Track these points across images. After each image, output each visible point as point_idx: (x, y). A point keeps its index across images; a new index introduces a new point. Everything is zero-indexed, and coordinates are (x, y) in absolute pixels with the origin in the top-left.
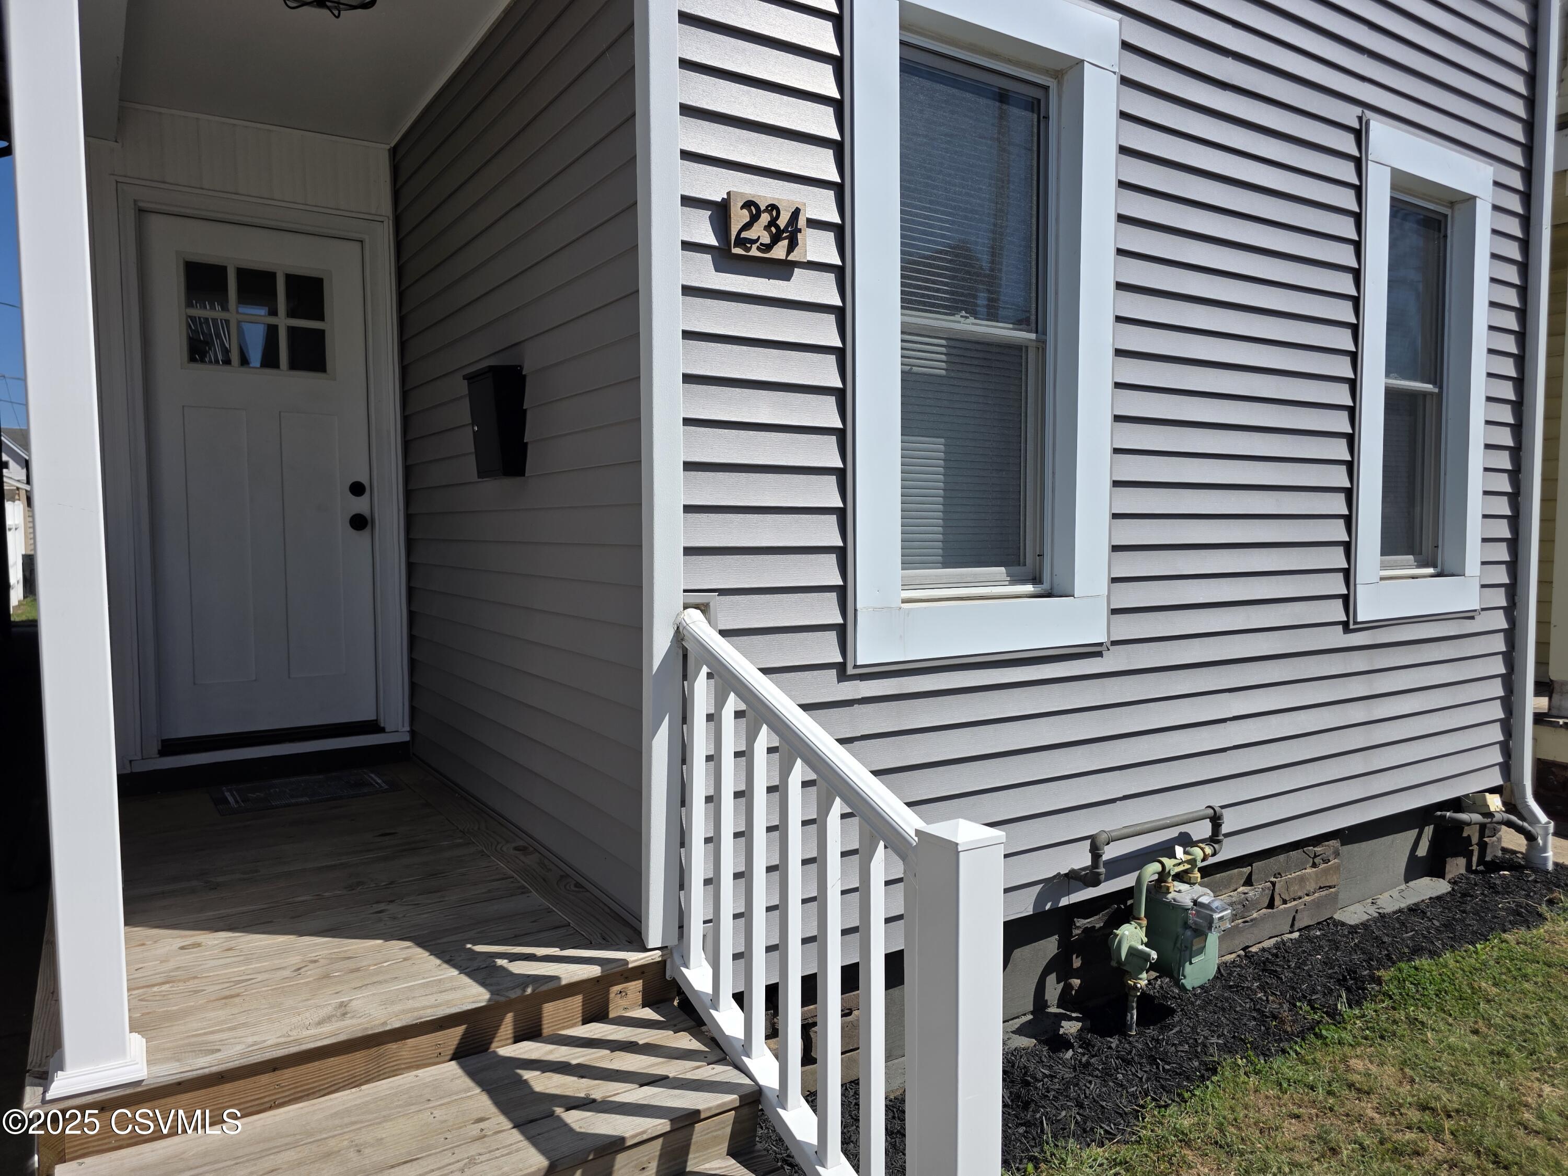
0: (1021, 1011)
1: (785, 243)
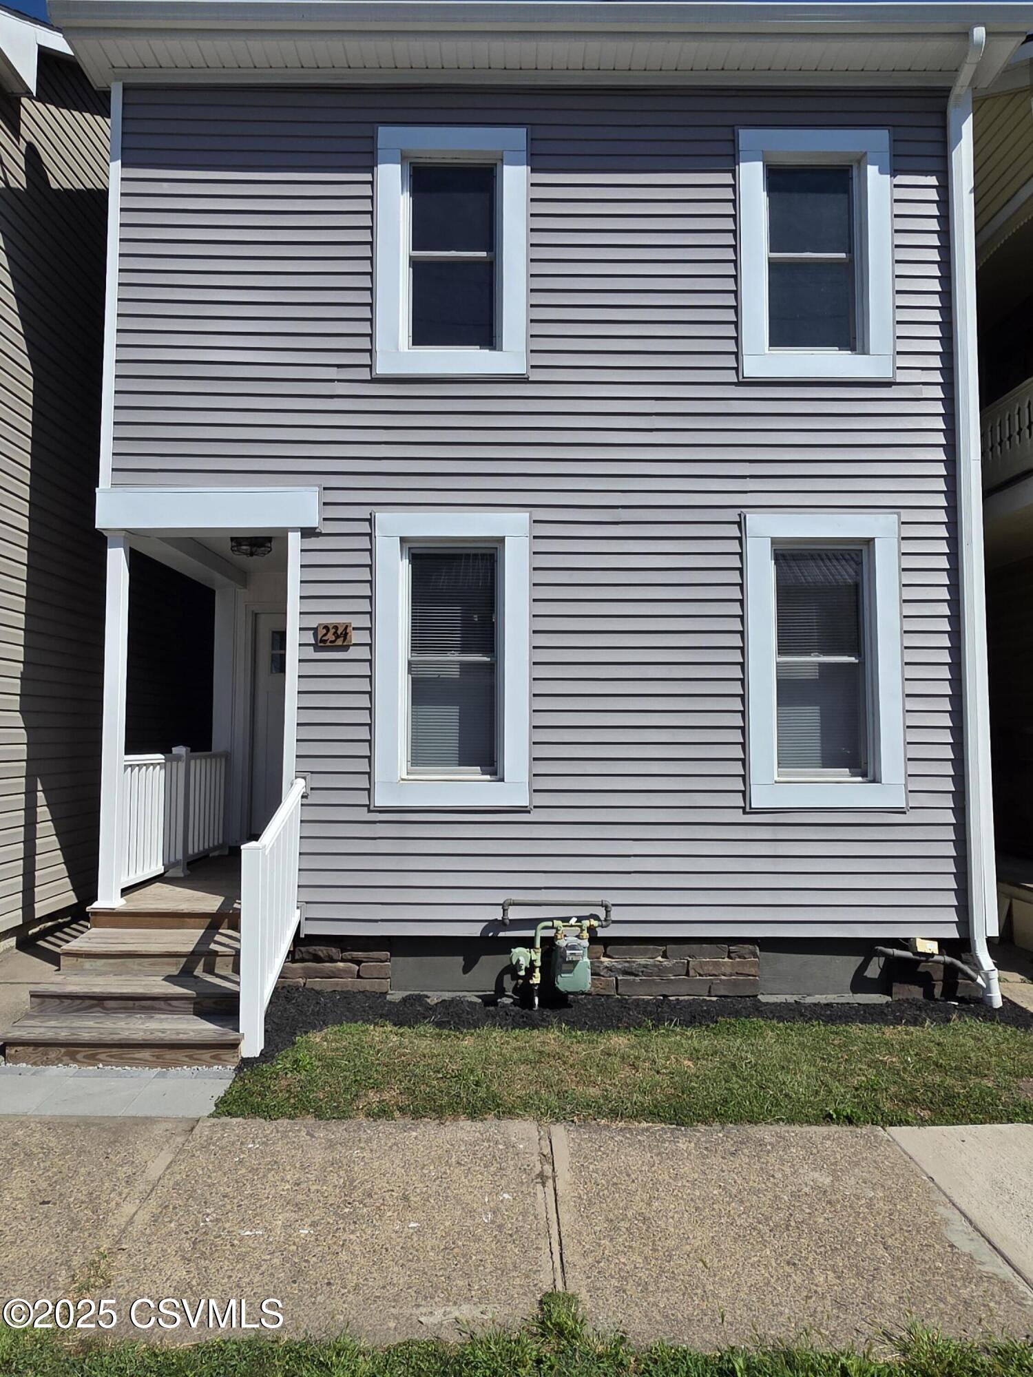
0: (487, 988)
1: (342, 639)
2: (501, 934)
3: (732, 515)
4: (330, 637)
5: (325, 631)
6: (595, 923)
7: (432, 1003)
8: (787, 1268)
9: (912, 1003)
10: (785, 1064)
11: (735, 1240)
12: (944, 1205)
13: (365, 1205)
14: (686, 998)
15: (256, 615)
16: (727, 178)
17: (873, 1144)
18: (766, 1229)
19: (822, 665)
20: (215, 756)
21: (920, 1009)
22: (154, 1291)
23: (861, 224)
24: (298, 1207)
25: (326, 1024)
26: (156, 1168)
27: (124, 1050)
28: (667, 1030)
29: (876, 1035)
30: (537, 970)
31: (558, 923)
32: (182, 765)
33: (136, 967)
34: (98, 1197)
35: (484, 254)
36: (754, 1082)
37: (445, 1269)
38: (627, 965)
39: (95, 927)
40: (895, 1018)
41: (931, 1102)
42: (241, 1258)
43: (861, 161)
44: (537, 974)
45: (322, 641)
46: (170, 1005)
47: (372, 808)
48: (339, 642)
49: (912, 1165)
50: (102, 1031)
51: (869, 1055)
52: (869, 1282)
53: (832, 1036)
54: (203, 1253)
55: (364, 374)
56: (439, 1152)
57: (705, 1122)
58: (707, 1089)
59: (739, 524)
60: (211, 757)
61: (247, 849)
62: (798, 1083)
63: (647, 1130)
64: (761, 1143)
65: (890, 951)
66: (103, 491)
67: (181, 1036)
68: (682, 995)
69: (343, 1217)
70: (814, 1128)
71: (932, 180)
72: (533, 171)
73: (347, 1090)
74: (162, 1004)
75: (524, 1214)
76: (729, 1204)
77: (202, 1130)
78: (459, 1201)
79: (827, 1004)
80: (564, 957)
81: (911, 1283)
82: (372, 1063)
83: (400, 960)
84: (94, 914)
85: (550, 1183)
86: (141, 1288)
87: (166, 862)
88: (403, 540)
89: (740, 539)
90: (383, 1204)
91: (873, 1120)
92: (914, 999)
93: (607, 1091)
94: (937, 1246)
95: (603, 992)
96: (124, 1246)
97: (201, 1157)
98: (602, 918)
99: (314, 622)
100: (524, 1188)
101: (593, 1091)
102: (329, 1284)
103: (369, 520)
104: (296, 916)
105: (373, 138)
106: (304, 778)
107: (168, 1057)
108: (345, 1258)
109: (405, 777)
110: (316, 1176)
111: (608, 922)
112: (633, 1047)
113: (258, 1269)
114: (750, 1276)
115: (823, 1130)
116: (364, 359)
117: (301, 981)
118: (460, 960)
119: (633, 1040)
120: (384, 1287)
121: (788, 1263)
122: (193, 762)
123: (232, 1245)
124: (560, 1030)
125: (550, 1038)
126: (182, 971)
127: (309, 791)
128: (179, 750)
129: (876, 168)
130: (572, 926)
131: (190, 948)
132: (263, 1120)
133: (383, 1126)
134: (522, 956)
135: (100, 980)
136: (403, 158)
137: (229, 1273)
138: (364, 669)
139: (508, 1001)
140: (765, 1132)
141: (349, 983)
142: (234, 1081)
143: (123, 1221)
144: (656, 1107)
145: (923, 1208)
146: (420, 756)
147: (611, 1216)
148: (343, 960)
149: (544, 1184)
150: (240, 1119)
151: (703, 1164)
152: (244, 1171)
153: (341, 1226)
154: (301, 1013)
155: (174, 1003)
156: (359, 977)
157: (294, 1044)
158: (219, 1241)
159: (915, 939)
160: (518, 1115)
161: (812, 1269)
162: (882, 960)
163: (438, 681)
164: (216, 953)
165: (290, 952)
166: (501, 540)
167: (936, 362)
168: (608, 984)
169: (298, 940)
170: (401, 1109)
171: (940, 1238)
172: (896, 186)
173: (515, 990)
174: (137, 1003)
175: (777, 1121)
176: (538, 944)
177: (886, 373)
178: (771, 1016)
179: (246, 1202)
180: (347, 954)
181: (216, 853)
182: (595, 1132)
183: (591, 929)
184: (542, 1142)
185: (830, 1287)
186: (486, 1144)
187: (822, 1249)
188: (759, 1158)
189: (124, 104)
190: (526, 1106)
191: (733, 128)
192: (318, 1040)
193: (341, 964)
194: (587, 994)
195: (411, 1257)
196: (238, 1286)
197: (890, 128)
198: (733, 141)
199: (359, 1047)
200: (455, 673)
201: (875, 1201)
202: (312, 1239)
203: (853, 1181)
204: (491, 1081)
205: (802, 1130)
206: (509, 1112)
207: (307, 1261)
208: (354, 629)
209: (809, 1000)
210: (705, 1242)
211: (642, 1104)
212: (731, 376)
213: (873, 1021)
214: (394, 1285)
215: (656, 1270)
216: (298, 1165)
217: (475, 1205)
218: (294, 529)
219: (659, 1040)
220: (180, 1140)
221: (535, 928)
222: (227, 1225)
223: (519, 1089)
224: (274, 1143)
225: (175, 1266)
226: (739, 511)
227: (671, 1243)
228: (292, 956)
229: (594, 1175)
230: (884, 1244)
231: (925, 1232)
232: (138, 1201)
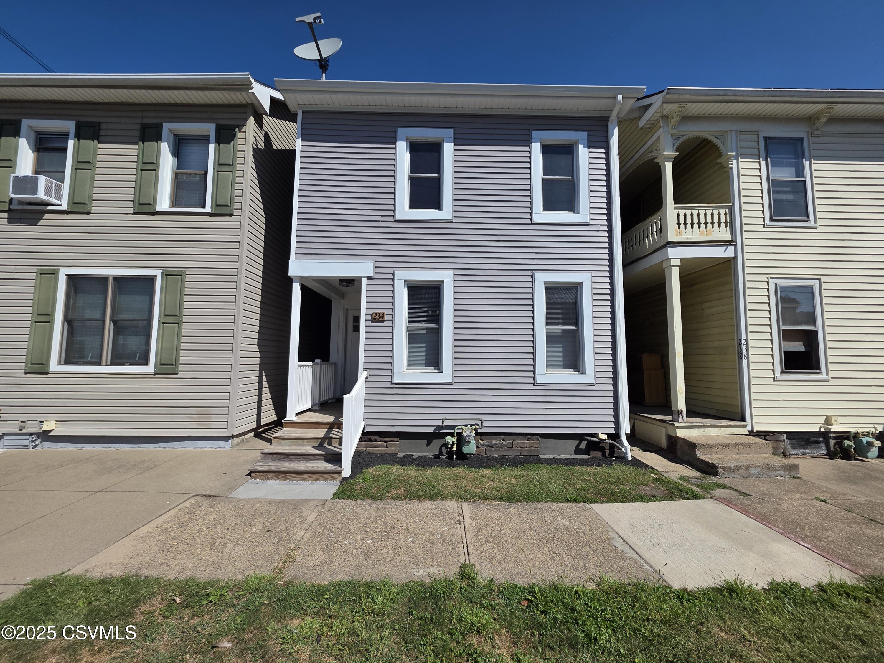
2: (441, 431)
3: (529, 273)
4: (377, 317)
5: (375, 315)
6: (477, 427)
7: (415, 458)
8: (553, 555)
9: (597, 458)
10: (550, 480)
11: (533, 545)
12: (612, 532)
13: (392, 532)
14: (512, 456)
15: (347, 310)
16: (527, 149)
17: (584, 510)
18: (545, 541)
19: (563, 330)
20: (331, 363)
21: (600, 460)
22: (312, 563)
23: (577, 166)
24: (366, 533)
25: (374, 465)
26: (311, 518)
27: (297, 474)
28: (505, 468)
29: (584, 470)
30: (455, 445)
31: (463, 427)
32: (319, 367)
33: (301, 443)
34: (289, 529)
35: (437, 175)
36: (538, 487)
37: (423, 555)
38: (489, 443)
39: (285, 428)
40: (591, 463)
41: (606, 495)
42: (345, 551)
43: (577, 143)
44: (455, 446)
45: (374, 319)
46: (315, 457)
47: (392, 383)
48: (381, 319)
49: (599, 517)
50: (289, 467)
51: (582, 477)
52: (585, 560)
53: (568, 470)
54: (330, 549)
55: (391, 219)
56: (420, 512)
57: (520, 502)
58: (521, 490)
59: (532, 276)
60: (329, 364)
61: (346, 397)
62: (556, 488)
63: (498, 504)
64: (542, 509)
65: (589, 438)
66: (293, 262)
67: (319, 469)
68: (510, 455)
69: (383, 536)
70: (562, 504)
71: (603, 150)
72: (455, 145)
73: (383, 489)
74: (312, 457)
75: (453, 535)
76: (531, 531)
77: (329, 504)
78: (428, 531)
79: (565, 459)
80: (465, 440)
81: (601, 560)
82: (393, 480)
83: (403, 441)
84: (285, 423)
85: (462, 524)
86: (307, 562)
87: (312, 404)
88: (405, 281)
89: (532, 282)
90: (399, 531)
91: (584, 501)
92: (598, 457)
93: (483, 490)
94: (610, 547)
95: (480, 454)
96: (300, 547)
97: (329, 514)
98: (480, 425)
99: (371, 311)
100: (453, 526)
101: (478, 490)
102: (379, 561)
103: (393, 274)
104: (363, 424)
105: (396, 132)
106: (367, 371)
107: (314, 477)
108: (385, 551)
109: (405, 371)
110: (373, 521)
111: (482, 427)
112: (492, 474)
113: (352, 555)
114: (539, 558)
115: (565, 505)
116: (391, 213)
117: (364, 449)
118: (425, 441)
119: (492, 472)
120: (400, 562)
121: (554, 553)
122: (323, 365)
123: (342, 546)
124: (464, 468)
125: (461, 471)
126: (319, 445)
127: (368, 376)
128: (318, 361)
129: (582, 145)
130: (468, 428)
131: (322, 436)
132: (351, 501)
133: (398, 502)
134: (449, 440)
135: (288, 448)
136: (407, 140)
137: (341, 557)
138: (390, 330)
139: (444, 457)
140: (543, 505)
141: (383, 450)
142: (340, 486)
143: (299, 538)
144: (502, 496)
145: (604, 533)
146: (411, 363)
147: (486, 536)
148: (380, 441)
149: (460, 524)
150: (343, 500)
151: (520, 517)
152: (345, 519)
153: (383, 539)
154: (365, 461)
155: (316, 456)
156: (387, 447)
157: (362, 472)
158: (336, 545)
159: (598, 434)
160: (449, 499)
161: (563, 555)
162: (586, 442)
163: (418, 334)
164: (332, 438)
165: (360, 438)
166: (442, 281)
167: (605, 217)
168: (482, 450)
169: (363, 433)
170: (404, 497)
171: (611, 544)
172: (589, 152)
173: (447, 453)
174: (302, 456)
175: (548, 501)
176: (455, 435)
177: (586, 220)
178: (544, 463)
179: (346, 530)
180: (382, 439)
181: (330, 401)
182: (479, 505)
183: (476, 429)
184: (459, 509)
185: (570, 562)
186: (437, 509)
187: (566, 548)
188: (542, 515)
189: (302, 118)
190: (452, 495)
191: (529, 130)
192: (372, 471)
193: (380, 443)
194: (474, 455)
195: (410, 551)
196: (345, 561)
197: (588, 131)
198: (530, 135)
199: (388, 474)
200: (424, 332)
201: (586, 531)
202: (372, 544)
203: (577, 523)
204: (438, 486)
205: (557, 504)
206: (446, 498)
207: (370, 552)
208: (386, 314)
209: (559, 457)
210: (522, 545)
211: (497, 495)
212: (529, 221)
213: (583, 465)
214: (404, 561)
215: (504, 556)
216: (366, 517)
217: (434, 532)
218: (364, 277)
219: (502, 471)
220: (320, 508)
221: (454, 429)
222: (339, 539)
223: (449, 489)
224: (356, 509)
225: (320, 554)
226: (532, 271)
227: (509, 546)
228: (361, 440)
229: (479, 521)
230: (590, 546)
231: (605, 542)
232: (304, 530)
